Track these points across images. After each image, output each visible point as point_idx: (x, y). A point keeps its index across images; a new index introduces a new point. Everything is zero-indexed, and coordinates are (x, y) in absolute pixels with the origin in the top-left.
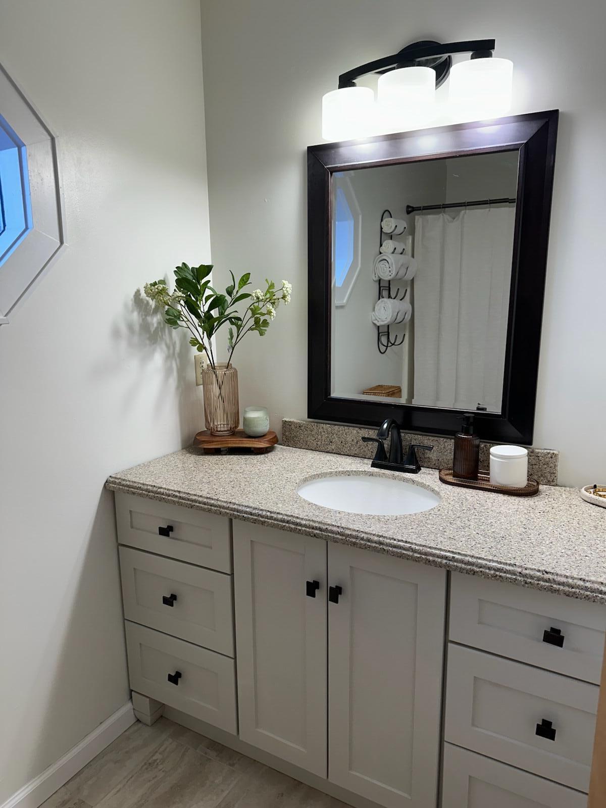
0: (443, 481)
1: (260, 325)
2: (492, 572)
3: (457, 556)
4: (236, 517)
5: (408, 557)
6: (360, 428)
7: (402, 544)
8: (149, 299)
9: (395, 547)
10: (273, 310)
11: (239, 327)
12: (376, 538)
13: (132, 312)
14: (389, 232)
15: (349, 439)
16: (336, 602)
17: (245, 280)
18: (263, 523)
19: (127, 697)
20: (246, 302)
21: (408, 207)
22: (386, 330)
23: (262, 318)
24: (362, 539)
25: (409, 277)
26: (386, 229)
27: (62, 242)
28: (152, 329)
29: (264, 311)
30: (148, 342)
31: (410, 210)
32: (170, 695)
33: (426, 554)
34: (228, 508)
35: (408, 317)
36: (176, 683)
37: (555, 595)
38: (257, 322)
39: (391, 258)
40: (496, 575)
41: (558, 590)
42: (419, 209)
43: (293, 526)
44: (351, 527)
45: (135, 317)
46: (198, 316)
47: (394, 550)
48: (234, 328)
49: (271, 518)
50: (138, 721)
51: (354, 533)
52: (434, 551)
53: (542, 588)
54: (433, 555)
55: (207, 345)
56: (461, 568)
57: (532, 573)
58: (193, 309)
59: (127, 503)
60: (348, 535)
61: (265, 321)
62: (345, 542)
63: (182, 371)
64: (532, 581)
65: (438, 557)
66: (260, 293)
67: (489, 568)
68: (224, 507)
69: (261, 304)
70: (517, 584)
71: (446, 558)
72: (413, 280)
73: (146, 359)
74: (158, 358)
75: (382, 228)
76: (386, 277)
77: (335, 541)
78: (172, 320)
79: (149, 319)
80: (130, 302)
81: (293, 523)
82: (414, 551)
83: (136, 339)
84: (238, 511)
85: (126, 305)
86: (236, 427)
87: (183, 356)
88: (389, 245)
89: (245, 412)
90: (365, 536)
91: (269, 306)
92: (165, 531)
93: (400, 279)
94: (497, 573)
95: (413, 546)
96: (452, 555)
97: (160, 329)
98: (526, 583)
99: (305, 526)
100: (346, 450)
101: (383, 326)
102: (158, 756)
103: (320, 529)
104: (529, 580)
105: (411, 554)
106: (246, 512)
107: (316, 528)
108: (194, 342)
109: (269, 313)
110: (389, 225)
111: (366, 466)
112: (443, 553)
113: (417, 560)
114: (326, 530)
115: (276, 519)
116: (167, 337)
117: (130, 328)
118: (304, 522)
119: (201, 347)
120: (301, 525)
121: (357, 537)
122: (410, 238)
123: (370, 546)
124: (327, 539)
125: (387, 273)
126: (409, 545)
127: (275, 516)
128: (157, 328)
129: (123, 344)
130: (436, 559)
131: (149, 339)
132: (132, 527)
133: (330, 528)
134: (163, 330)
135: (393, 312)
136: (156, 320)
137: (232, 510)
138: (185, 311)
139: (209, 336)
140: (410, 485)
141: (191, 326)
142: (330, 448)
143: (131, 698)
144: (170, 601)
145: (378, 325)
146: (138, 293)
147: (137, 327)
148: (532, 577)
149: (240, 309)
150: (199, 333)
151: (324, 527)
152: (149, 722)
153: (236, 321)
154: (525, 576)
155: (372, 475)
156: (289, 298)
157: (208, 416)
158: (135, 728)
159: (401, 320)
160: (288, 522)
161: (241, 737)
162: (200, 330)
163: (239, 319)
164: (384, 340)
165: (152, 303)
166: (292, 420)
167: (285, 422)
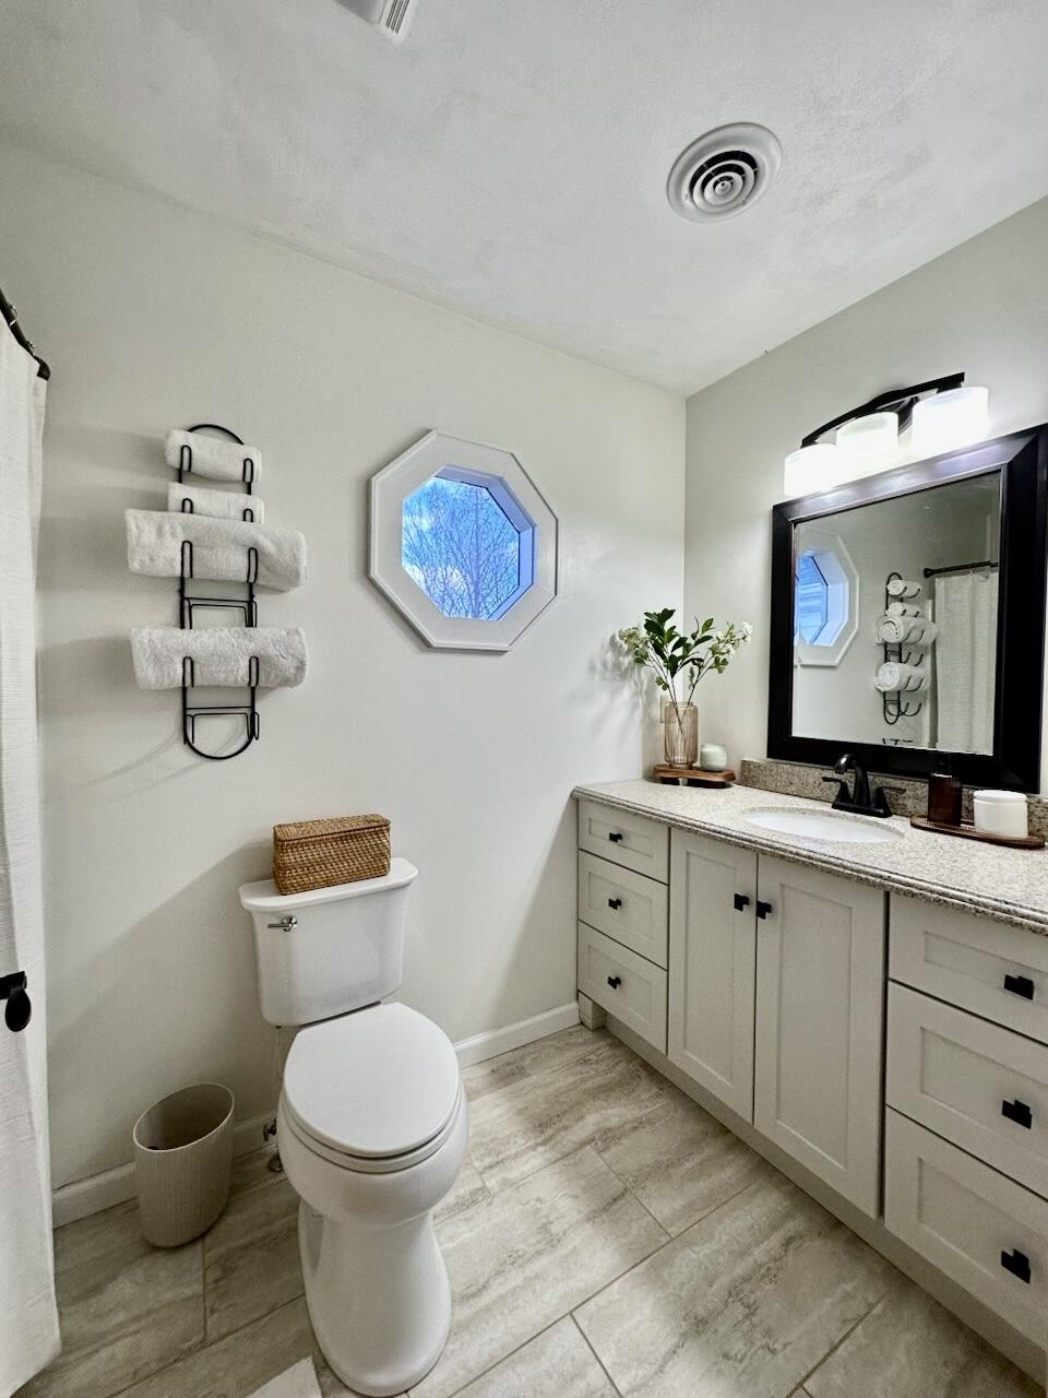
0: (914, 826)
1: (719, 664)
2: (935, 896)
3: (893, 876)
4: (674, 826)
5: (838, 874)
6: (823, 769)
7: (832, 860)
8: (623, 642)
9: (825, 862)
10: (732, 650)
11: (700, 667)
12: (805, 853)
13: (608, 651)
14: (897, 594)
15: (811, 781)
16: (764, 917)
17: (708, 625)
18: (696, 832)
19: (574, 996)
20: (709, 644)
21: (926, 570)
22: (896, 698)
23: (722, 658)
24: (791, 852)
25: (927, 640)
26: (893, 591)
27: (556, 594)
28: (623, 668)
29: (724, 651)
30: (618, 678)
31: (928, 573)
32: (609, 999)
33: (858, 871)
34: (666, 817)
35: (926, 685)
36: (615, 987)
37: (1016, 930)
38: (717, 661)
39: (898, 621)
40: (940, 900)
41: (1021, 924)
42: (939, 571)
43: (723, 837)
44: (780, 840)
45: (610, 656)
46: (663, 657)
47: (824, 865)
48: (696, 669)
49: (704, 828)
50: (582, 1023)
51: (783, 847)
52: (868, 869)
53: (998, 920)
54: (867, 873)
55: (669, 683)
56: (897, 889)
57: (986, 901)
58: (659, 650)
59: (589, 811)
60: (777, 848)
61: (724, 660)
62: (773, 855)
63: (648, 706)
64: (986, 910)
65: (872, 875)
66: (721, 635)
67: (932, 892)
68: (663, 817)
69: (721, 645)
70: (966, 912)
71: (881, 877)
72: (934, 644)
73: (614, 693)
74: (626, 693)
75: (888, 591)
76: (893, 639)
77: (764, 853)
78: (641, 659)
79: (621, 659)
80: (606, 645)
81: (724, 834)
82: (845, 868)
83: (608, 675)
84: (675, 820)
85: (602, 646)
86: (693, 762)
87: (650, 694)
88: (897, 607)
89: (702, 746)
90: (794, 850)
91: (729, 646)
92: (615, 838)
93: (914, 643)
94: (941, 897)
95: (845, 863)
96: (888, 874)
97: (630, 669)
98: (977, 911)
99: (736, 837)
100: (807, 793)
101: (890, 692)
102: (593, 1057)
103: (750, 841)
104: (982, 909)
105: (841, 870)
106: (682, 822)
107: (746, 840)
108: (660, 681)
109: (728, 652)
110: (896, 587)
111: (828, 808)
112: (878, 872)
113: (848, 877)
114: (755, 842)
115: (708, 830)
116: (636, 676)
117: (605, 665)
118: (734, 834)
119: (666, 687)
120: (731, 836)
121: (785, 851)
122: (930, 602)
123: (798, 860)
124: (755, 850)
125: (893, 635)
126: (840, 861)
127: (708, 826)
128: (627, 669)
129: (597, 678)
130: (870, 878)
131: (620, 676)
132: (590, 833)
133: (759, 840)
134: (633, 669)
135: (901, 677)
136: (627, 660)
137: (670, 819)
138: (652, 653)
139: (672, 675)
140: (874, 828)
141: (655, 664)
142: (789, 790)
143: (577, 998)
144: (615, 904)
145: (883, 690)
146: (613, 637)
147: (610, 665)
148: (986, 906)
149: (701, 651)
150: (665, 673)
151: (753, 839)
152: (591, 1026)
153: (698, 662)
154: (977, 903)
155: (831, 815)
156: (748, 639)
157: (669, 750)
158: (578, 1028)
159: (916, 687)
160: (719, 833)
161: (670, 1057)
162: (665, 669)
163: (701, 660)
164: (892, 709)
165: (626, 647)
166: (751, 760)
167: (744, 763)
